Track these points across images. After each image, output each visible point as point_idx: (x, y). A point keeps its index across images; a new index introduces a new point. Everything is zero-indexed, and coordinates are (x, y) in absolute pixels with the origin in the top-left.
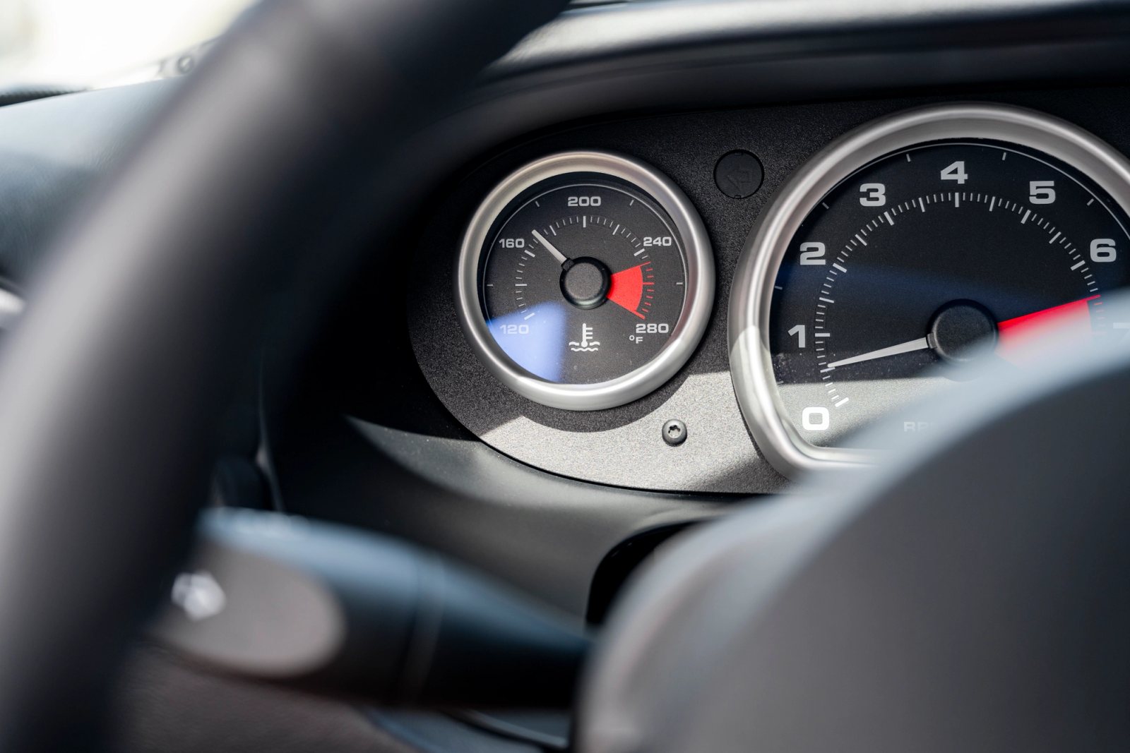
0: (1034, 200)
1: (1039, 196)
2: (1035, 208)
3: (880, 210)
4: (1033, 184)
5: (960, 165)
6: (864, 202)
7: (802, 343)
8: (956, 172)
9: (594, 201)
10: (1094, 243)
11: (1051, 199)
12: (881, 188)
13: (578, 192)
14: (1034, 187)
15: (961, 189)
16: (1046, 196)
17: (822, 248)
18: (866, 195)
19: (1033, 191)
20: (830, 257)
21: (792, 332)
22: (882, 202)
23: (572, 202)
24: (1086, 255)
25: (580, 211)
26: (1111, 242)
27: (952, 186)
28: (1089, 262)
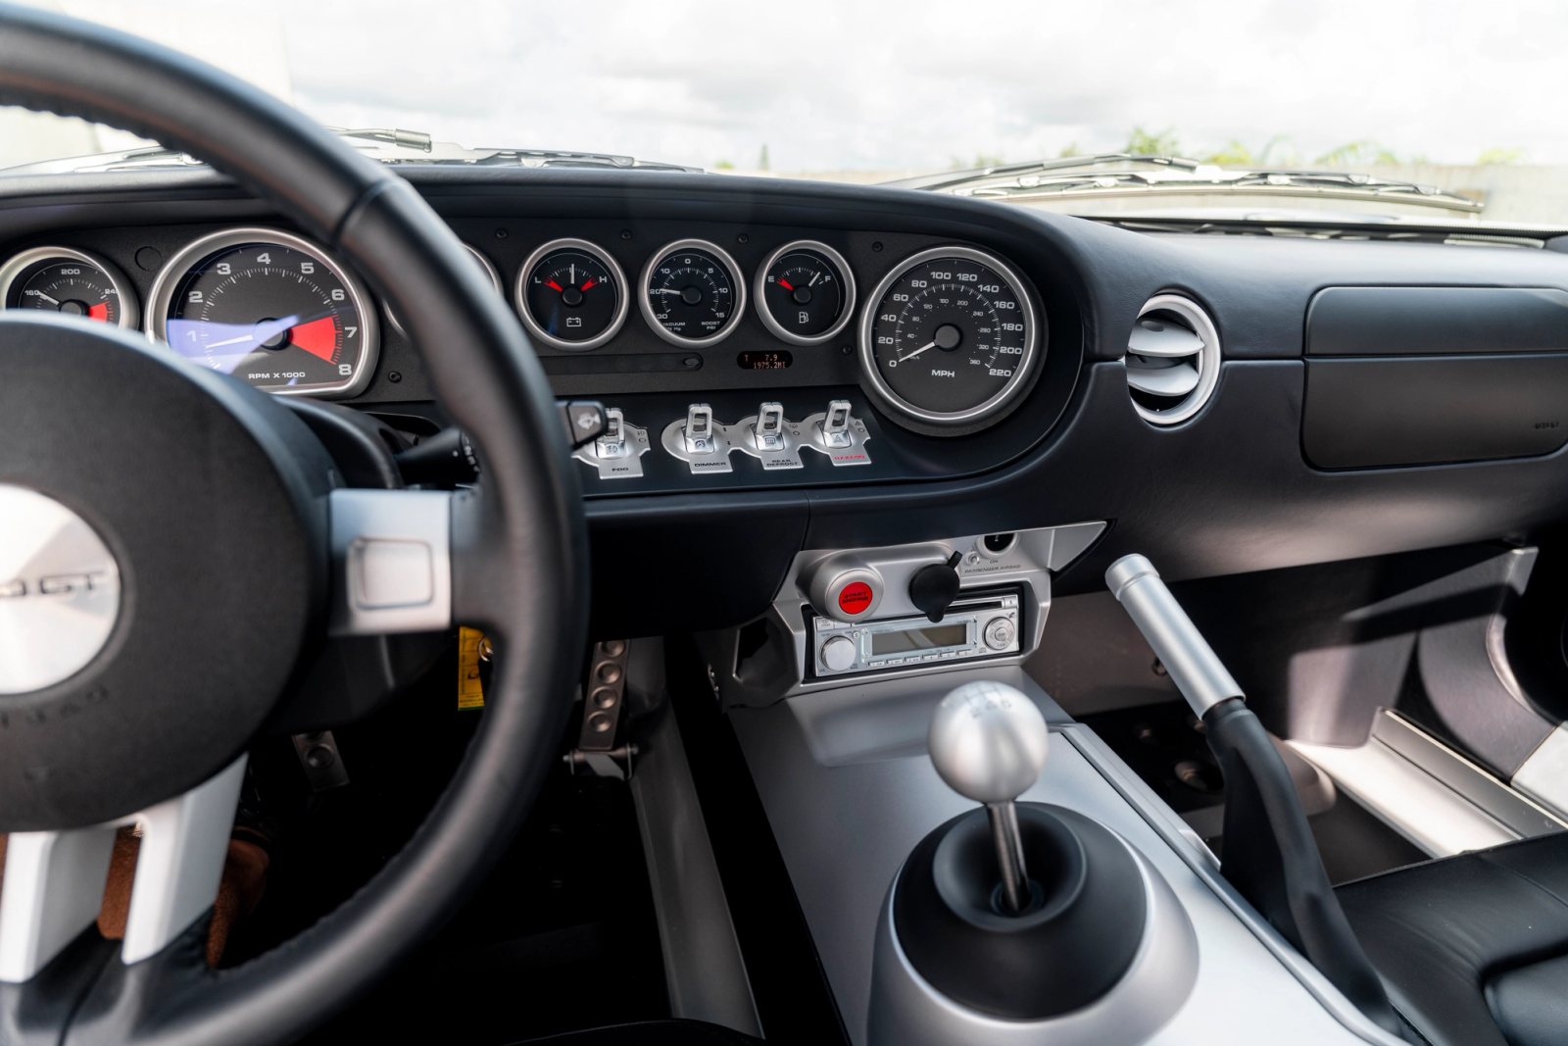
0: (303, 272)
1: (306, 270)
2: (304, 275)
3: (228, 276)
4: (303, 265)
5: (266, 255)
6: (220, 272)
7: (194, 339)
8: (264, 258)
9: (76, 272)
10: (334, 291)
11: (312, 271)
12: (228, 265)
13: (66, 267)
14: (304, 265)
15: (268, 266)
16: (309, 270)
17: (200, 294)
18: (221, 269)
19: (303, 268)
20: (204, 298)
21: (189, 334)
22: (229, 272)
23: (64, 272)
24: (331, 298)
25: (68, 277)
26: (342, 291)
27: (263, 265)
28: (332, 300)
